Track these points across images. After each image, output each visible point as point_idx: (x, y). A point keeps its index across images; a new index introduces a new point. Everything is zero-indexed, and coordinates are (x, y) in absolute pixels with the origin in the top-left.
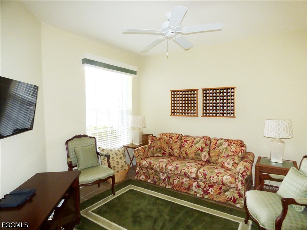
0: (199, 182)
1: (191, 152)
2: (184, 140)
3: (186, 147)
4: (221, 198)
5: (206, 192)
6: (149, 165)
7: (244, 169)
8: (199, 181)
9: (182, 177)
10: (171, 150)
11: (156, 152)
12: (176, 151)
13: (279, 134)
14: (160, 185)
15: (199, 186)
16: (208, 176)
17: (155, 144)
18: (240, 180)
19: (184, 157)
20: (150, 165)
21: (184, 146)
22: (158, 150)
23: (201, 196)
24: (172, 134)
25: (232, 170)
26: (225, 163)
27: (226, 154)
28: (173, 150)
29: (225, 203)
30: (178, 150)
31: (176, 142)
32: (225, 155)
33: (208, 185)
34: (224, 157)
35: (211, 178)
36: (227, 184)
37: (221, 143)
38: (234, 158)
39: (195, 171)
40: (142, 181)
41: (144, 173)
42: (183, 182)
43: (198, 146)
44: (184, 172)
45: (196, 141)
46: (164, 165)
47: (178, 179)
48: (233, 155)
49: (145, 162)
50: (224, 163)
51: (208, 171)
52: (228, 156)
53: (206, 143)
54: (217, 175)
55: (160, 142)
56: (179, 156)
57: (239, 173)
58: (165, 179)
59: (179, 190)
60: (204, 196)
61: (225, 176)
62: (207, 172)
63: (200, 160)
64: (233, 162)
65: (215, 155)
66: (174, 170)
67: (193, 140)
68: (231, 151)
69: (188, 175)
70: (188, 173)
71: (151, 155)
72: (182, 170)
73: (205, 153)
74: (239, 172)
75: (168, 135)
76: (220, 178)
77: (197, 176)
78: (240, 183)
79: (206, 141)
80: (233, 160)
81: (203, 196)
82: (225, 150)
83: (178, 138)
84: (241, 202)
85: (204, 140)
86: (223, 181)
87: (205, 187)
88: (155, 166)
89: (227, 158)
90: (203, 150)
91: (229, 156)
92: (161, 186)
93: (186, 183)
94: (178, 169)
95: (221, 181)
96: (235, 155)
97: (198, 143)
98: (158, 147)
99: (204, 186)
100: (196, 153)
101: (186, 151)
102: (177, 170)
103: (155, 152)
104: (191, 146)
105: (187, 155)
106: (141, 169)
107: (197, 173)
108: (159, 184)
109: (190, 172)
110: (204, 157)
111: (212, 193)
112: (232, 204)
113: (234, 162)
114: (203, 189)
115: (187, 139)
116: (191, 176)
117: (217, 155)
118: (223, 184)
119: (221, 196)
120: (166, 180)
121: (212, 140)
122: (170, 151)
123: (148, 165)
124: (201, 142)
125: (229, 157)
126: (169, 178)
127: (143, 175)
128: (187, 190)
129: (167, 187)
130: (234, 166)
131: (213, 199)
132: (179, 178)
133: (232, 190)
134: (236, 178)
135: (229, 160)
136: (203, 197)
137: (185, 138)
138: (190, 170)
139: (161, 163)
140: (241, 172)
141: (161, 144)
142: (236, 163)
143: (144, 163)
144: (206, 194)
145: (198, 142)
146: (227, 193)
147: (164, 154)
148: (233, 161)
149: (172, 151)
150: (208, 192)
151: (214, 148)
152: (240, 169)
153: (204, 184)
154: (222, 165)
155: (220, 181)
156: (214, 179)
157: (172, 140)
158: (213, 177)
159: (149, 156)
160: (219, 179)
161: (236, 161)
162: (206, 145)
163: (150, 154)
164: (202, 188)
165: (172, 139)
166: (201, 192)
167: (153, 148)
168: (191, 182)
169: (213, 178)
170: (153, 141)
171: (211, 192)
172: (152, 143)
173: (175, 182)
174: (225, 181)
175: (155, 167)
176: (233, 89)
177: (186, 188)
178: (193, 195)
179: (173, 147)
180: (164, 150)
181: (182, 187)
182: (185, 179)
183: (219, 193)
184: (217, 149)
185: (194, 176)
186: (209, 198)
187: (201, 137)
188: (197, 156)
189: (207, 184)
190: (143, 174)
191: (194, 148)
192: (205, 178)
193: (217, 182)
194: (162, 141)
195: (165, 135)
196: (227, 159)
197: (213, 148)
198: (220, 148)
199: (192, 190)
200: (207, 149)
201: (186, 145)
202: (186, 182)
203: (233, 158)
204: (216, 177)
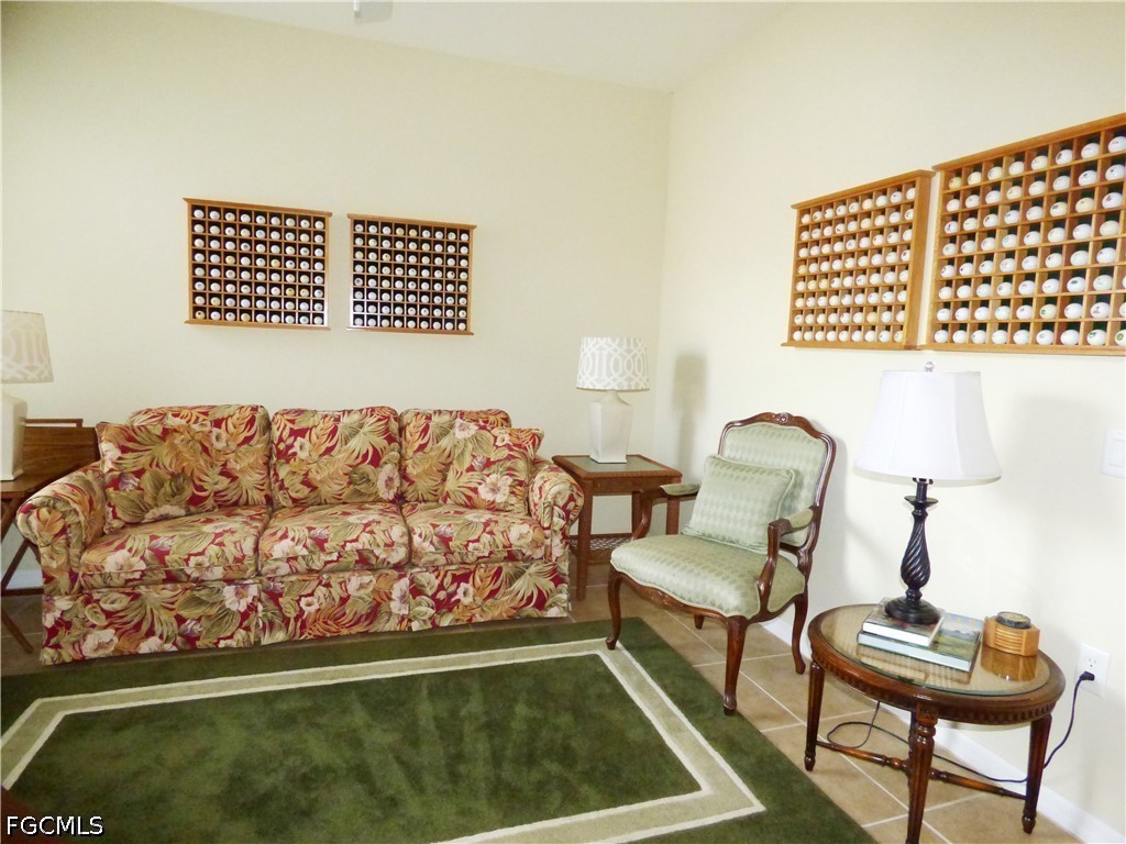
0: (419, 576)
1: (330, 474)
2: (291, 429)
3: (302, 455)
4: (500, 608)
5: (444, 605)
6: (156, 564)
7: (569, 493)
8: (418, 570)
9: (341, 575)
10: (224, 482)
11: (155, 499)
12: (251, 480)
13: (629, 379)
14: (222, 644)
15: (416, 591)
16: (458, 543)
17: (144, 460)
18: (557, 528)
19: (294, 500)
20: (163, 562)
21: (295, 454)
22: (167, 488)
23: (429, 626)
24: (214, 407)
25: (510, 508)
26: (481, 489)
27: (480, 459)
28: (234, 479)
29: (512, 620)
30: (261, 477)
31: (247, 440)
32: (476, 464)
33: (454, 576)
34: (471, 469)
35: (471, 545)
36: (524, 551)
37: (445, 426)
38: (512, 465)
39: (402, 537)
40: (93, 660)
41: (109, 614)
42: (344, 595)
43: (359, 444)
44: (358, 551)
45: (345, 427)
46: (248, 546)
47: (321, 591)
48: (510, 457)
49: (123, 553)
50: (475, 490)
51: (450, 525)
52: (488, 464)
53: (387, 430)
54: (488, 529)
55: (173, 446)
56: (269, 500)
57: (556, 508)
58: (252, 608)
59: (328, 635)
60: (437, 622)
61: (512, 529)
62: (449, 530)
63: (371, 499)
64: (510, 480)
65: (426, 473)
66: (305, 552)
67: (330, 424)
68: (497, 447)
69: (377, 558)
70: (377, 552)
71: (127, 519)
72: (349, 546)
73: (388, 470)
74: (555, 504)
75: (195, 413)
76: (500, 539)
77: (412, 552)
78: (557, 540)
79: (387, 423)
80: (510, 471)
81: (433, 623)
82: (470, 446)
83: (251, 422)
84: (560, 600)
85: (379, 420)
86: (511, 545)
87: (441, 587)
88: (193, 561)
89: (485, 472)
90: (380, 459)
91: (494, 463)
92: (227, 648)
93: (362, 593)
94: (326, 545)
95: (505, 547)
96: (516, 455)
97: (358, 432)
98: (162, 472)
99: (437, 582)
100: (354, 477)
101: (306, 474)
102: (323, 549)
103: (148, 499)
104: (329, 450)
105: (314, 488)
106: (88, 601)
107: (411, 540)
108: (217, 644)
109: (382, 545)
110: (387, 485)
111: (467, 601)
112: (534, 613)
113: (515, 480)
114: (433, 597)
115: (301, 424)
116: (389, 560)
117: (435, 469)
118: (511, 557)
119: (498, 602)
120: (260, 608)
121: (406, 419)
122: (219, 487)
123: (143, 566)
124: (366, 428)
125: (494, 467)
126: (274, 596)
127: (105, 627)
128: (367, 622)
129: (266, 640)
130: (517, 492)
131: (470, 620)
132: (328, 585)
133: (533, 569)
134: (546, 525)
135: (493, 477)
136: (435, 626)
137: (292, 422)
138: (381, 538)
139: (227, 539)
140: (561, 503)
141: (178, 455)
142: (521, 483)
143: (112, 561)
144: (444, 610)
145: (354, 432)
146: (518, 584)
147: (195, 501)
148: (511, 475)
149: (234, 485)
150: (453, 600)
151: (422, 447)
152: (559, 493)
153: (437, 578)
154: (469, 498)
155: (501, 548)
156: (481, 546)
157: (224, 436)
158: (477, 541)
159: (116, 524)
160: (498, 542)
161: (522, 477)
162: (390, 439)
163: (119, 515)
164: (430, 593)
165: (222, 431)
166: (423, 609)
167: (133, 481)
168: (383, 586)
169: (476, 544)
170: (130, 445)
171: (463, 599)
172: (129, 456)
173: (309, 605)
174: (518, 543)
175: (199, 565)
176: (466, 231)
177: (361, 616)
178: (395, 632)
179: (234, 466)
180: (198, 483)
181: (345, 614)
182: (354, 582)
183: (493, 593)
184: (431, 449)
185: (399, 555)
186: (458, 620)
187: (361, 411)
188: (358, 487)
189: (449, 573)
190: (103, 621)
191: (342, 458)
192: (449, 552)
193: (491, 553)
194: (178, 439)
195: (175, 416)
196: (488, 475)
197: (416, 446)
198: (445, 442)
199: (390, 614)
200: (393, 453)
201: (301, 447)
202: (358, 590)
203: (510, 469)
204: (486, 538)
